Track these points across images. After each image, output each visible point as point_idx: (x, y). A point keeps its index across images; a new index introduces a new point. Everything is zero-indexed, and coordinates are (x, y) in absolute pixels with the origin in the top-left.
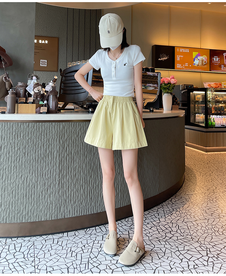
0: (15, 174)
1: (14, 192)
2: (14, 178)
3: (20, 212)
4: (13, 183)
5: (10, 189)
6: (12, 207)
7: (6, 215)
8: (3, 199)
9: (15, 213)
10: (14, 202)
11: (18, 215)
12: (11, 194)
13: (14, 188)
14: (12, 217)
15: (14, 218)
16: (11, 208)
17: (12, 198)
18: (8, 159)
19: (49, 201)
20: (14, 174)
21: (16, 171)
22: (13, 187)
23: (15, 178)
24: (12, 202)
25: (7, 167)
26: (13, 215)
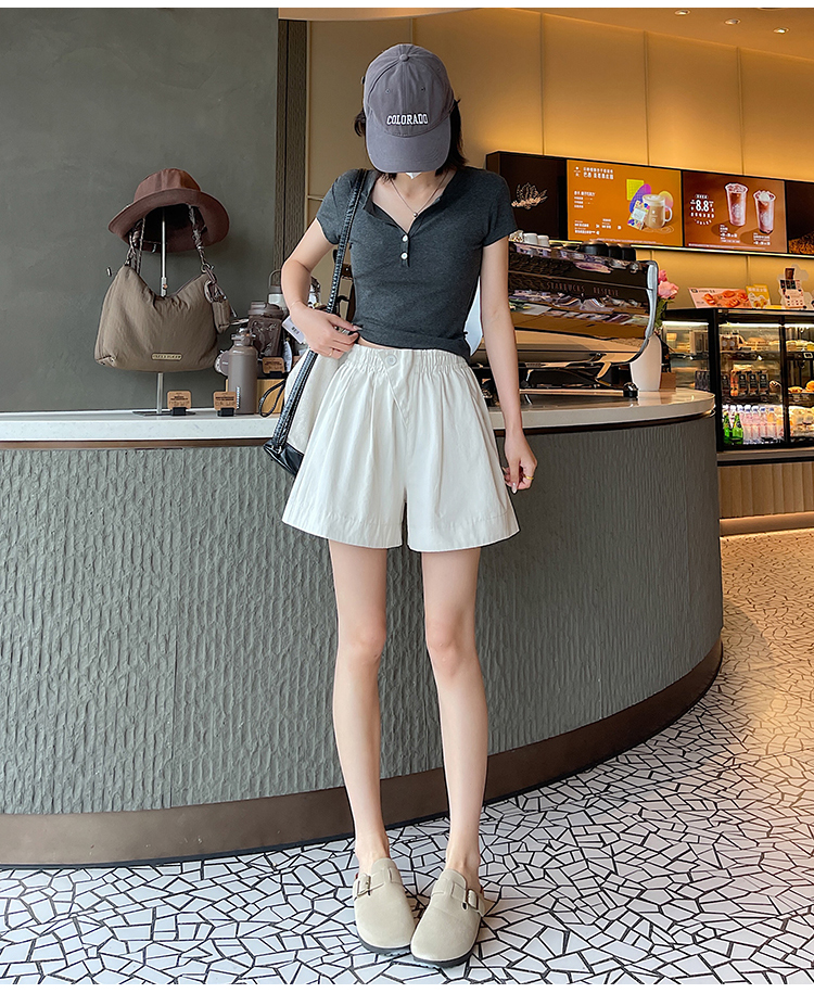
0: (290, 628)
1: (287, 688)
2: (287, 639)
3: (309, 755)
4: (284, 656)
5: (271, 677)
6: (282, 739)
7: (261, 768)
8: (250, 713)
9: (292, 761)
10: (286, 723)
11: (304, 766)
12: (277, 697)
13: (288, 675)
14: (281, 775)
15: (290, 776)
16: (277, 743)
17: (281, 710)
18: (267, 576)
19: (400, 711)
20: (287, 628)
21: (293, 616)
22: (285, 673)
23: (291, 639)
24: (281, 723)
25: (263, 602)
26: (286, 767)
